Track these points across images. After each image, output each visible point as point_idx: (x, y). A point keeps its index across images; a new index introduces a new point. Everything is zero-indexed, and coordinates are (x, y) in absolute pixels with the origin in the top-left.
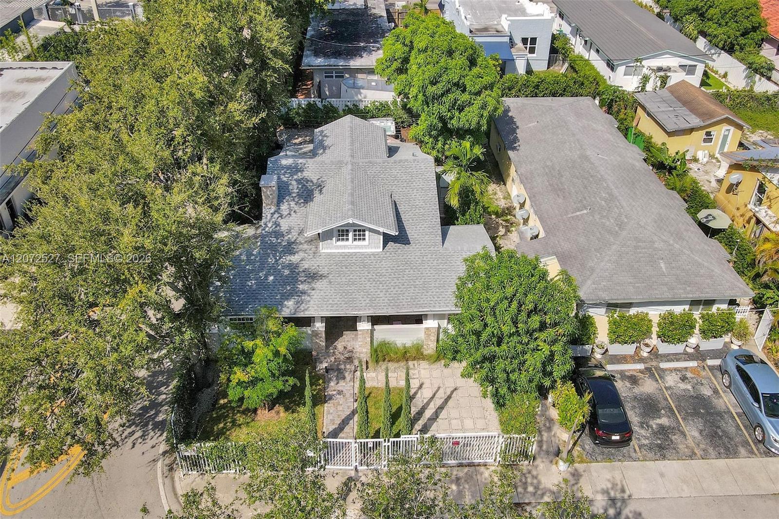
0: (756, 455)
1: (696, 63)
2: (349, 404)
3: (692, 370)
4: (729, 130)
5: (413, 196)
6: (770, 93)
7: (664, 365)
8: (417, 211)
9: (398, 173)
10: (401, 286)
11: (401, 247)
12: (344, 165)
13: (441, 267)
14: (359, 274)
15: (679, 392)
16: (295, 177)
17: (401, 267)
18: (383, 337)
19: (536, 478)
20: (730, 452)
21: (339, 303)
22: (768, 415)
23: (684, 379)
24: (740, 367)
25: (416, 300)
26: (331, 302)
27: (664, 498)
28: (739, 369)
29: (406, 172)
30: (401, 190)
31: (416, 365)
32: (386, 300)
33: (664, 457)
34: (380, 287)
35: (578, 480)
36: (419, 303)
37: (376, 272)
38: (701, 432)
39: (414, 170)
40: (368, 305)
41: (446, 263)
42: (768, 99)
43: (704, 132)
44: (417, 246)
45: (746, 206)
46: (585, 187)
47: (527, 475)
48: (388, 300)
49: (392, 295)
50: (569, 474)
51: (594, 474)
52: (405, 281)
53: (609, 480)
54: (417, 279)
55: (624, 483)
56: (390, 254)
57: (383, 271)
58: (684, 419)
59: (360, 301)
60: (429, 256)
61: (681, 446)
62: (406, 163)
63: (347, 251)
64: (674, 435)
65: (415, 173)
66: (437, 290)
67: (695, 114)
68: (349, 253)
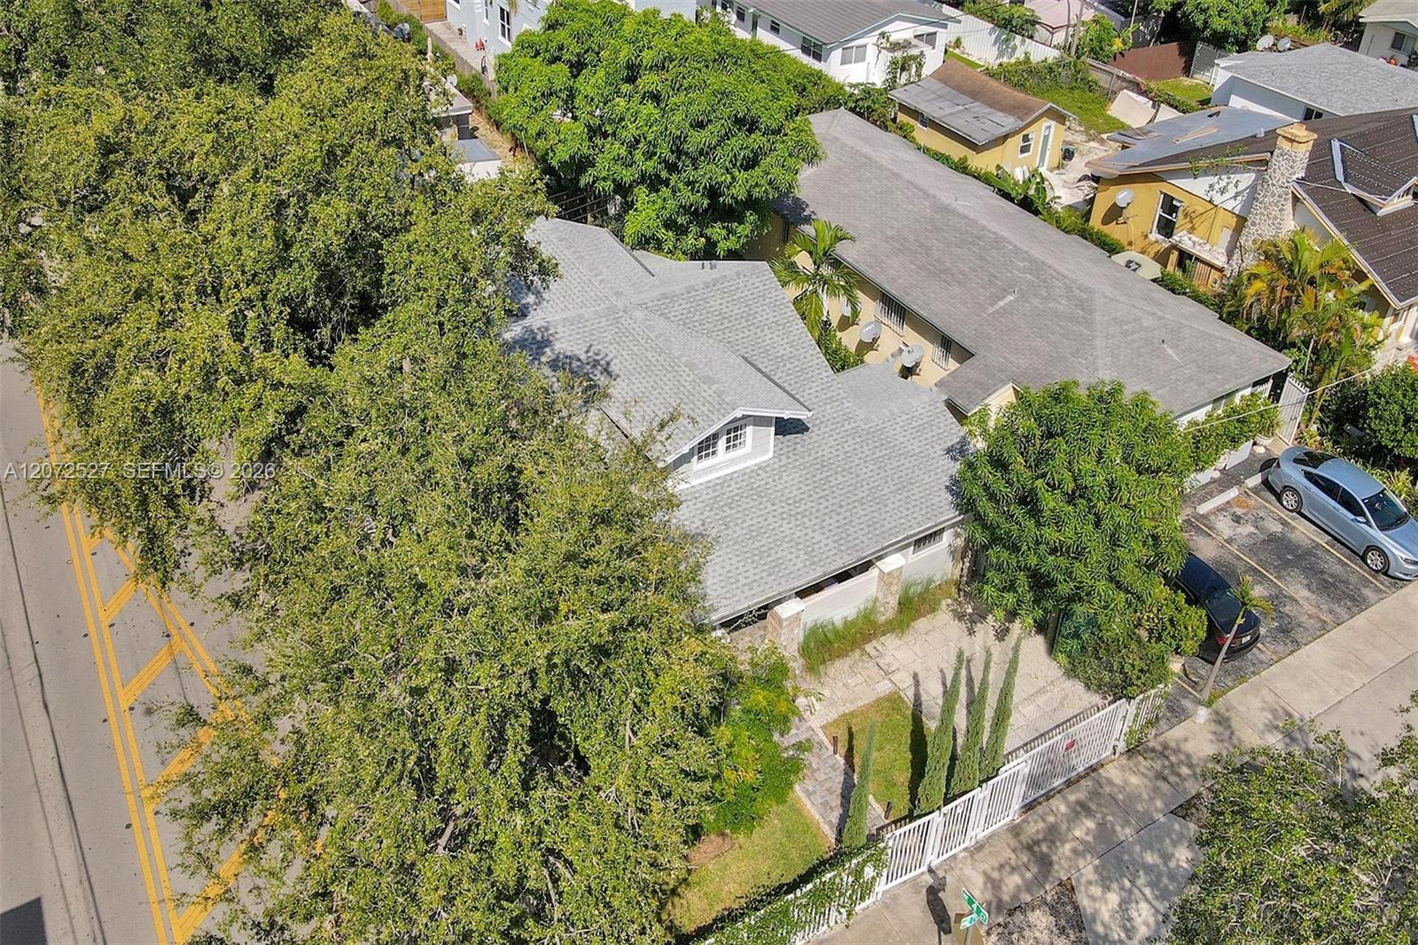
0: (1385, 592)
1: (931, 29)
2: (830, 762)
3: (1237, 501)
4: (1049, 127)
5: (768, 342)
6: (1050, 61)
7: (1203, 509)
8: (789, 366)
9: (721, 304)
10: (839, 510)
11: (798, 440)
12: (621, 313)
13: (878, 454)
14: (759, 513)
15: (1246, 541)
16: (543, 359)
17: (819, 477)
18: (815, 617)
19: (1179, 751)
20: (1358, 603)
21: (757, 577)
22: (1382, 529)
23: (1237, 519)
24: (1310, 473)
25: (877, 526)
26: (743, 581)
27: (1340, 702)
28: (1309, 476)
29: (733, 300)
30: (741, 335)
31: (879, 648)
32: (832, 545)
33: (1297, 645)
34: (808, 524)
35: (1230, 727)
36: (883, 529)
37: (784, 498)
38: (1308, 587)
39: (746, 293)
40: (808, 563)
41: (882, 445)
42: (1051, 70)
43: (1020, 136)
44: (823, 430)
45: (1146, 237)
46: (982, 258)
47: (1167, 753)
48: (834, 542)
49: (835, 531)
50: (1213, 724)
51: (1242, 709)
52: (839, 499)
53: (1263, 709)
54: (856, 489)
55: (1283, 704)
56: (788, 458)
57: (795, 493)
58: (1278, 578)
59: (790, 560)
60: (851, 442)
61: (1304, 618)
62: (726, 284)
63: (712, 476)
64: (1285, 606)
65: (750, 297)
66: (899, 497)
67: (1001, 111)
68: (718, 478)
